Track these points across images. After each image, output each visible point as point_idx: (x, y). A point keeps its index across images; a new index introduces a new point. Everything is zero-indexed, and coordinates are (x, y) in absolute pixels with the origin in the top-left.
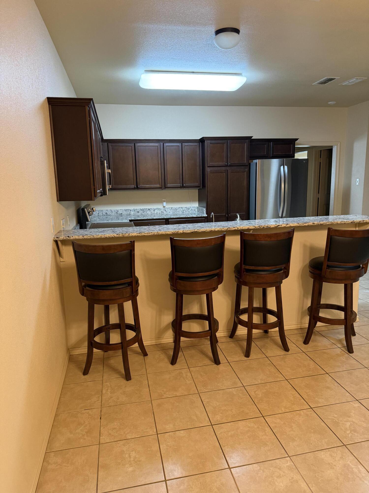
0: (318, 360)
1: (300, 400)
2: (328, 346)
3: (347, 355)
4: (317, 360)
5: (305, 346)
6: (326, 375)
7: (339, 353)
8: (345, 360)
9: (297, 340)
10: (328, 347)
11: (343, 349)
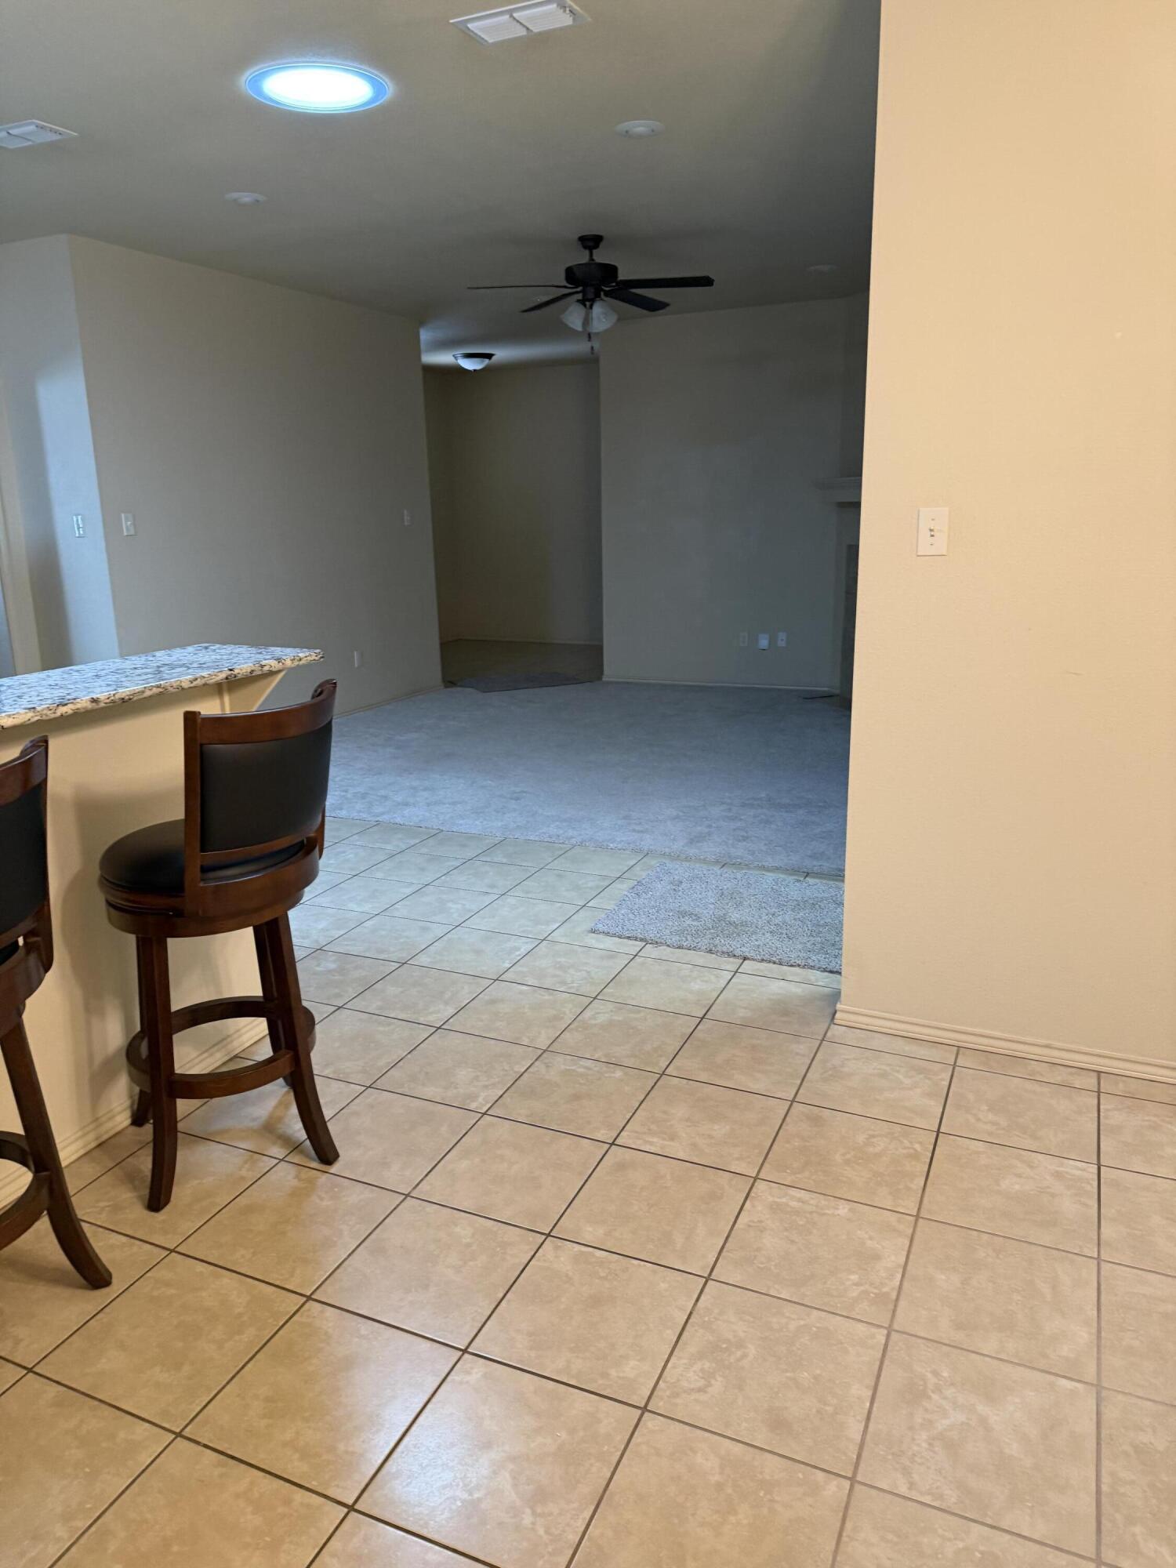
0: (243, 1256)
1: (288, 1502)
2: (244, 1173)
3: (324, 1178)
4: (241, 1259)
5: (161, 1216)
6: (309, 1310)
7: (295, 1183)
8: (329, 1203)
9: (116, 1208)
10: (243, 1178)
11: (296, 1158)
